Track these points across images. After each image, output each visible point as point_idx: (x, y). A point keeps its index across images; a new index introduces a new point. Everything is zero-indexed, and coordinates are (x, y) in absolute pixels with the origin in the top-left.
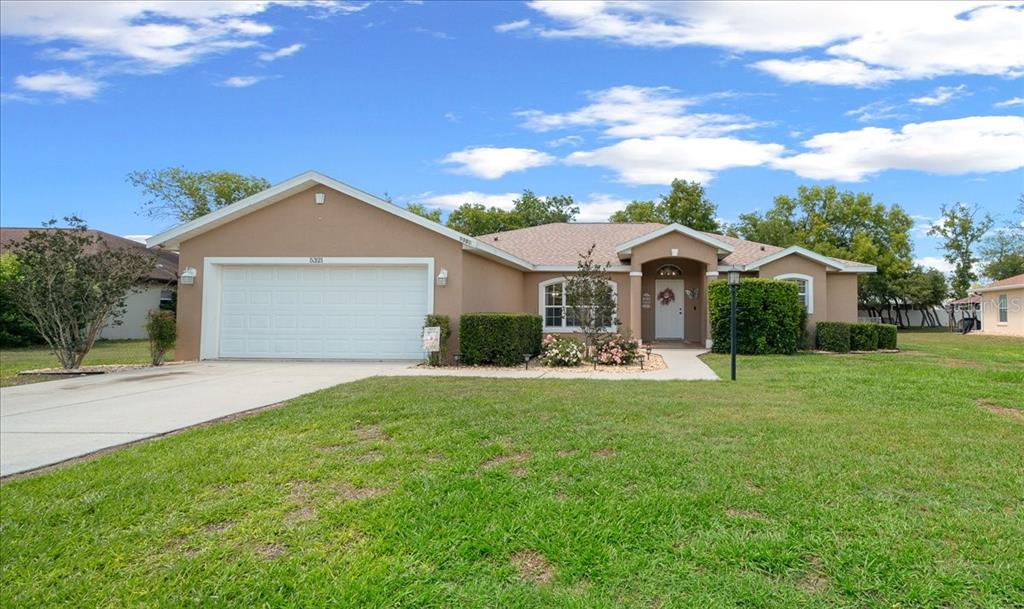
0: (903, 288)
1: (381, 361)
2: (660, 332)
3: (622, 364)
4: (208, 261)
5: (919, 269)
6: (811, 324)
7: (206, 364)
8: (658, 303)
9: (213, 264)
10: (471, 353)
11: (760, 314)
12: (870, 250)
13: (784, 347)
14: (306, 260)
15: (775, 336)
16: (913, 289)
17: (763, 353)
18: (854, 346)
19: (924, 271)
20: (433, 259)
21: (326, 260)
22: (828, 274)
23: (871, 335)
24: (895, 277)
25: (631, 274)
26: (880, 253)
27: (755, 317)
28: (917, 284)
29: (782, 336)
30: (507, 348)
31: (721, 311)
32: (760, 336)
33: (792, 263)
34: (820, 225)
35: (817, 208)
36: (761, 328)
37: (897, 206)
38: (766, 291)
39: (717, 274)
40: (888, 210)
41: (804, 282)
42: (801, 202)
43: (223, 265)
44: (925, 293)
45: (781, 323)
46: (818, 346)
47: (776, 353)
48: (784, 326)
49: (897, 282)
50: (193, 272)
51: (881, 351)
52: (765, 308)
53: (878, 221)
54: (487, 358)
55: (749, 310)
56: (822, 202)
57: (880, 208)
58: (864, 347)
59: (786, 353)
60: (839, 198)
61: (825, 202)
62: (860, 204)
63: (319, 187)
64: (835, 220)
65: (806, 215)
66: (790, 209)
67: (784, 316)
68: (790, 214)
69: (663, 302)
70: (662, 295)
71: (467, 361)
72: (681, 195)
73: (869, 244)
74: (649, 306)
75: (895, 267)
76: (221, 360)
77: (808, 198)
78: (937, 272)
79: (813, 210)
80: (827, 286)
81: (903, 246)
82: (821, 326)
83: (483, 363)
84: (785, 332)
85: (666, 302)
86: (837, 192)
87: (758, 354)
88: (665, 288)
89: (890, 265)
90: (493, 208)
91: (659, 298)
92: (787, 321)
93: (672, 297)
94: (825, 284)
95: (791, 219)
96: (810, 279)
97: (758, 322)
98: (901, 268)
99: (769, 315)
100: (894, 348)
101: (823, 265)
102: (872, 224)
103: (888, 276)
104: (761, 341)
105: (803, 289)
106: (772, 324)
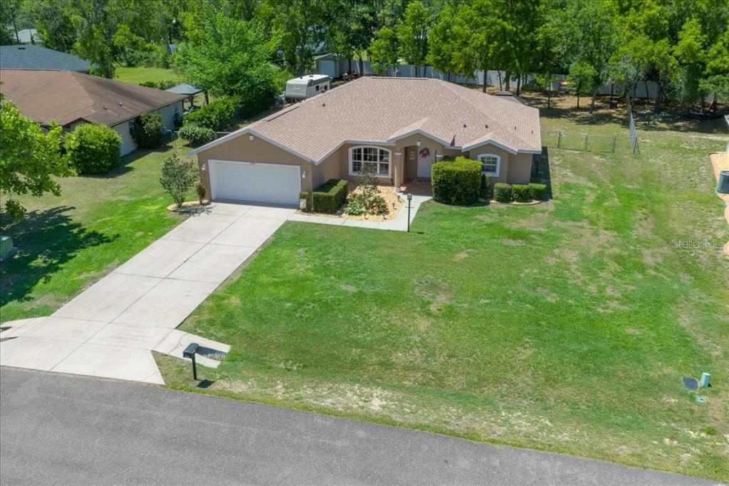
3: (377, 214)
4: (210, 161)
8: (420, 156)
10: (318, 209)
11: (454, 186)
13: (467, 201)
14: (249, 163)
15: (461, 196)
17: (453, 204)
20: (299, 167)
21: (256, 164)
22: (510, 155)
25: (396, 153)
29: (465, 196)
30: (331, 207)
32: (453, 196)
36: (454, 193)
39: (442, 156)
41: (496, 159)
43: (215, 162)
45: (465, 191)
47: (461, 205)
50: (204, 165)
52: (457, 183)
54: (323, 210)
55: (448, 184)
59: (467, 204)
67: (467, 187)
69: (422, 156)
70: (422, 152)
71: (316, 211)
74: (413, 158)
80: (509, 161)
84: (467, 194)
85: (424, 156)
87: (451, 205)
88: (424, 148)
91: (420, 154)
92: (468, 189)
93: (428, 153)
96: (499, 157)
97: (452, 189)
99: (458, 186)
101: (507, 151)
104: (453, 199)
105: (495, 163)
106: (459, 191)
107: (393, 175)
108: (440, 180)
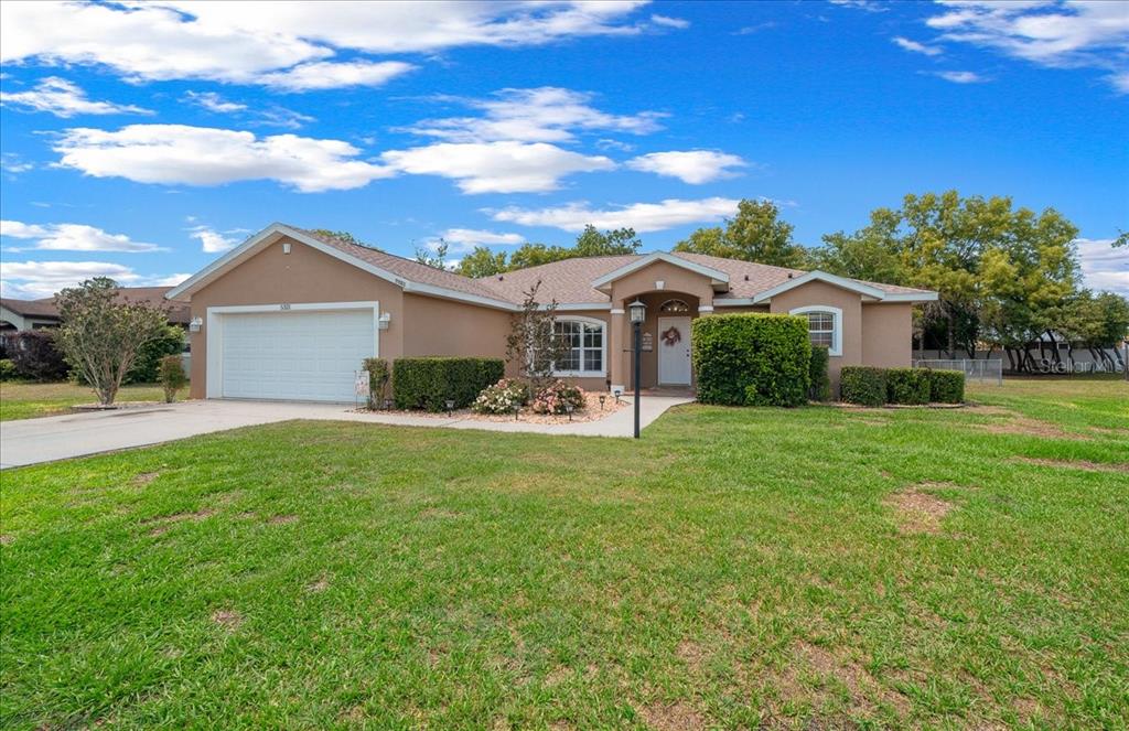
0: (1055, 320)
1: (337, 404)
2: (665, 377)
3: (556, 413)
4: (210, 310)
5: (1086, 293)
6: (833, 369)
7: (210, 403)
8: (662, 344)
9: (215, 313)
10: (403, 399)
11: (750, 357)
12: (1003, 270)
13: (784, 397)
14: (277, 307)
15: (769, 384)
16: (1071, 321)
17: (752, 404)
18: (892, 397)
19: (1094, 296)
20: (377, 303)
21: (294, 307)
22: (864, 305)
23: (917, 385)
24: (1044, 304)
25: (612, 312)
26: (1022, 273)
27: (743, 360)
28: (1078, 314)
29: (779, 384)
30: (435, 394)
31: (704, 353)
32: (749, 383)
33: (814, 292)
34: (932, 241)
35: (930, 222)
36: (752, 374)
37: (1052, 210)
38: (757, 328)
39: (711, 308)
40: (1039, 215)
41: (831, 316)
42: (907, 215)
43: (223, 314)
44: (1091, 326)
45: (778, 368)
46: (842, 397)
47: (771, 404)
48: (783, 372)
49: (1046, 312)
50: (200, 321)
51: (937, 405)
52: (757, 349)
53: (1024, 233)
54: (416, 404)
55: (735, 352)
56: (938, 213)
57: (1024, 215)
58: (906, 400)
59: (786, 406)
60: (963, 206)
61: (942, 211)
62: (993, 211)
63: (285, 239)
64: (956, 234)
65: (914, 230)
66: (892, 225)
67: (783, 359)
68: (893, 231)
69: (667, 343)
70: (666, 335)
71: (400, 406)
72: (749, 218)
73: (1003, 263)
74: (650, 348)
75: (1044, 291)
76: (224, 399)
77: (917, 209)
78: (1114, 297)
79: (924, 223)
80: (864, 321)
81: (1062, 265)
82: (846, 371)
83: (414, 409)
84: (784, 379)
85: (671, 342)
86: (959, 198)
87: (748, 405)
88: (670, 326)
89: (1036, 289)
90: (554, 247)
91: (662, 339)
92: (786, 365)
93: (679, 336)
94: (860, 319)
95: (894, 236)
96: (838, 313)
97: (747, 366)
98: (1054, 292)
99: (761, 358)
100: (958, 402)
101: (858, 295)
102: (1014, 236)
103: (1032, 304)
104: (751, 389)
105: (829, 325)
106: (765, 369)
107: (609, 368)
108: (715, 346)
